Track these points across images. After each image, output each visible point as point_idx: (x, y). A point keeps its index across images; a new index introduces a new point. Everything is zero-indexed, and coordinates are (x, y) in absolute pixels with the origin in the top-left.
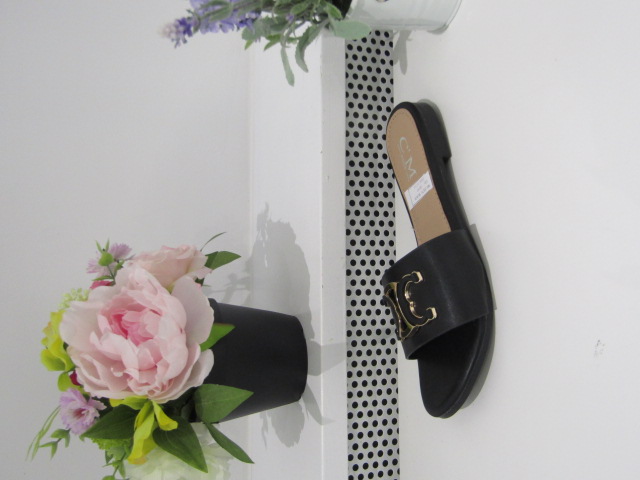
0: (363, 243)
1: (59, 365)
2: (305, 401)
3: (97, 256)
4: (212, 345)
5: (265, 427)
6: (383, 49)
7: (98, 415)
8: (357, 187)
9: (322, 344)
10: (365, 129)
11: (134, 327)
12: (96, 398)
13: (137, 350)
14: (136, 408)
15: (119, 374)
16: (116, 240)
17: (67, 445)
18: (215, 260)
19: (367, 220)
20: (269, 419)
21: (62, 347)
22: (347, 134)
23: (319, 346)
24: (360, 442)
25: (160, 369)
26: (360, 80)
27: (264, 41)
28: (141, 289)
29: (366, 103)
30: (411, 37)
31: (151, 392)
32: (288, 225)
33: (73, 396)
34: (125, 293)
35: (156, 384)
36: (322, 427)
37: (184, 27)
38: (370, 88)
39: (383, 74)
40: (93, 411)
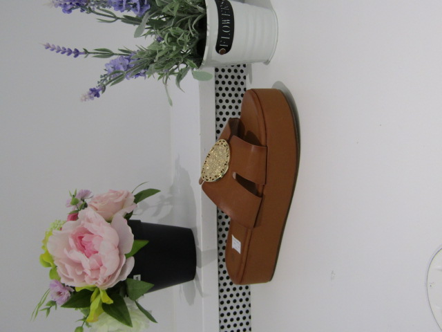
1: (49, 265)
2: (196, 281)
3: (70, 199)
4: (135, 253)
7: (70, 295)
9: (202, 250)
10: (230, 115)
11: (89, 245)
12: (67, 286)
13: (88, 260)
14: (92, 290)
17: (56, 309)
24: (228, 306)
25: (102, 270)
26: (227, 85)
28: (92, 222)
29: (230, 99)
31: (96, 283)
33: (55, 283)
34: (83, 224)
35: (100, 279)
36: (203, 299)
37: (95, 93)
38: (233, 89)
39: (242, 79)
40: (67, 292)
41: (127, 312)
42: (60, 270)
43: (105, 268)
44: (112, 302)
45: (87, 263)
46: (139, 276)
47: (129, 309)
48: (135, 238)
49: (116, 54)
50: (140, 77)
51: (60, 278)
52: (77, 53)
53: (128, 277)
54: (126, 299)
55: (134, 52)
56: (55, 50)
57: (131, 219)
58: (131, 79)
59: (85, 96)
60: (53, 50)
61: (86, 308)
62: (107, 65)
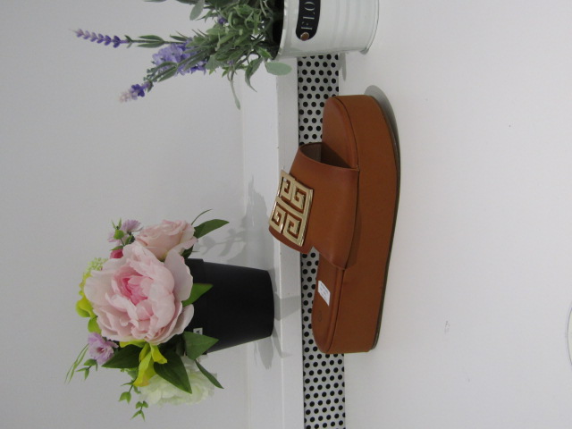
1: (87, 314)
2: (273, 337)
3: (113, 231)
4: (194, 300)
5: (255, 351)
7: (113, 352)
9: (281, 297)
10: (318, 123)
11: (136, 289)
12: (110, 340)
13: (135, 308)
14: (139, 347)
17: (96, 370)
18: (201, 231)
22: (301, 129)
24: (315, 370)
25: (152, 320)
26: (313, 83)
28: (140, 260)
29: (318, 102)
31: (147, 337)
33: (93, 337)
34: (129, 264)
35: (149, 332)
36: (282, 359)
37: (139, 91)
38: (322, 89)
39: (333, 76)
40: (110, 348)
41: (185, 374)
42: (100, 321)
43: (157, 319)
44: (165, 361)
45: (134, 312)
46: (201, 330)
47: (188, 371)
48: (195, 281)
49: (167, 43)
50: (197, 71)
51: (101, 331)
52: (117, 42)
53: (186, 329)
54: (184, 358)
55: (190, 39)
56: (90, 39)
57: (191, 257)
58: (187, 74)
59: (125, 95)
60: (86, 38)
61: (134, 369)
62: (155, 56)
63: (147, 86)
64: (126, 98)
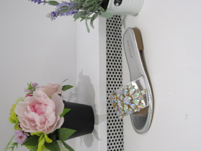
0: (112, 82)
1: (15, 122)
2: (94, 133)
3: (27, 87)
4: (64, 115)
5: (81, 141)
6: (118, 21)
7: (27, 138)
8: (110, 65)
9: (99, 115)
10: (113, 46)
11: (39, 109)
12: (26, 132)
13: (39, 117)
14: (39, 136)
15: (33, 125)
16: (34, 82)
17: (17, 147)
18: (65, 88)
19: (113, 75)
20: (82, 139)
21: (16, 116)
22: (107, 48)
23: (98, 115)
24: (111, 146)
25: (47, 123)
26: (111, 31)
27: (80, 19)
28: (41, 97)
29: (113, 38)
30: (127, 17)
31: (44, 130)
32: (89, 76)
33: (19, 132)
34: (36, 99)
35: (45, 128)
36: (99, 141)
38: (114, 33)
39: (118, 29)
40: (25, 137)
41: (59, 148)
42: (22, 124)
43: (49, 122)
44: (51, 141)
45: (37, 118)
51: (22, 128)
52: (40, 2)
54: (58, 141)
55: (72, 1)
63: (58, 13)
64: (50, 16)
